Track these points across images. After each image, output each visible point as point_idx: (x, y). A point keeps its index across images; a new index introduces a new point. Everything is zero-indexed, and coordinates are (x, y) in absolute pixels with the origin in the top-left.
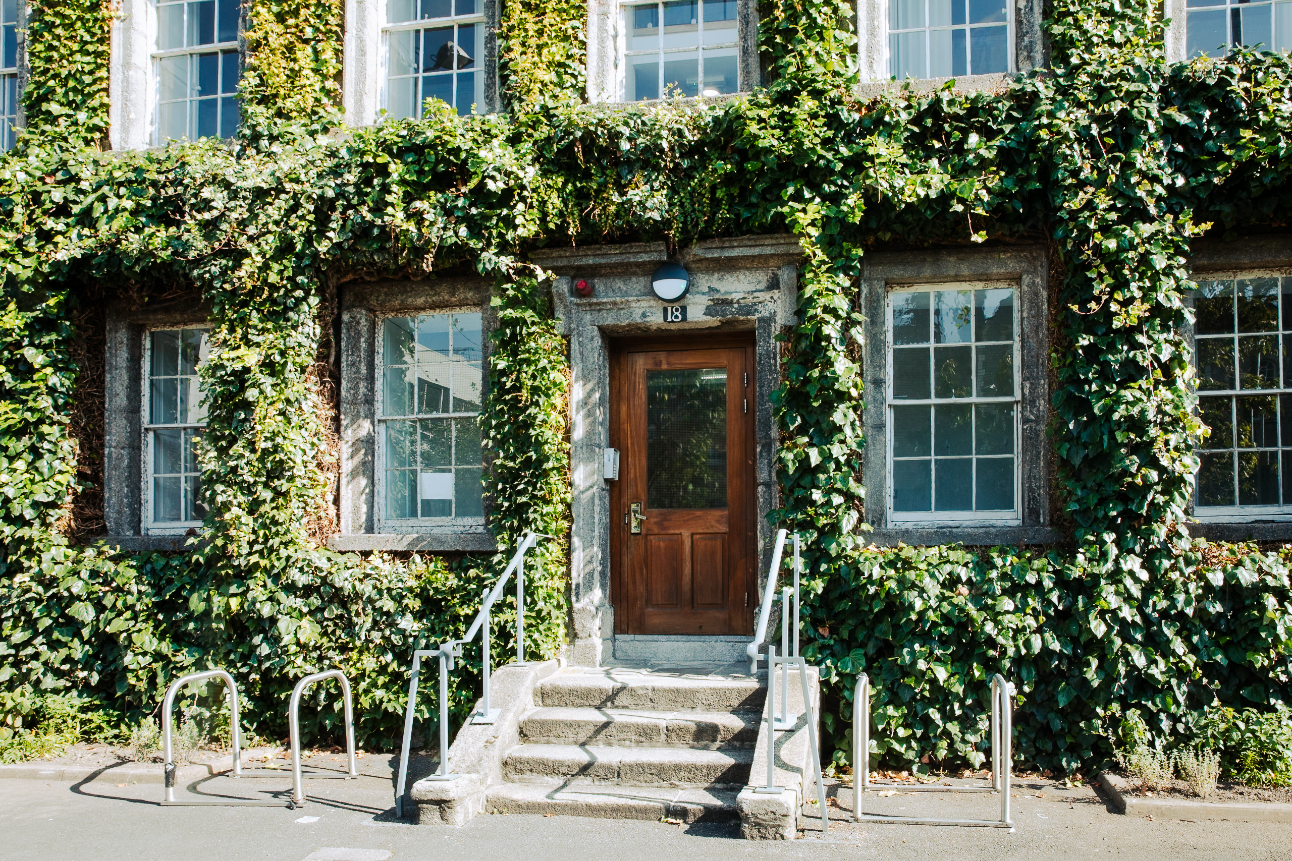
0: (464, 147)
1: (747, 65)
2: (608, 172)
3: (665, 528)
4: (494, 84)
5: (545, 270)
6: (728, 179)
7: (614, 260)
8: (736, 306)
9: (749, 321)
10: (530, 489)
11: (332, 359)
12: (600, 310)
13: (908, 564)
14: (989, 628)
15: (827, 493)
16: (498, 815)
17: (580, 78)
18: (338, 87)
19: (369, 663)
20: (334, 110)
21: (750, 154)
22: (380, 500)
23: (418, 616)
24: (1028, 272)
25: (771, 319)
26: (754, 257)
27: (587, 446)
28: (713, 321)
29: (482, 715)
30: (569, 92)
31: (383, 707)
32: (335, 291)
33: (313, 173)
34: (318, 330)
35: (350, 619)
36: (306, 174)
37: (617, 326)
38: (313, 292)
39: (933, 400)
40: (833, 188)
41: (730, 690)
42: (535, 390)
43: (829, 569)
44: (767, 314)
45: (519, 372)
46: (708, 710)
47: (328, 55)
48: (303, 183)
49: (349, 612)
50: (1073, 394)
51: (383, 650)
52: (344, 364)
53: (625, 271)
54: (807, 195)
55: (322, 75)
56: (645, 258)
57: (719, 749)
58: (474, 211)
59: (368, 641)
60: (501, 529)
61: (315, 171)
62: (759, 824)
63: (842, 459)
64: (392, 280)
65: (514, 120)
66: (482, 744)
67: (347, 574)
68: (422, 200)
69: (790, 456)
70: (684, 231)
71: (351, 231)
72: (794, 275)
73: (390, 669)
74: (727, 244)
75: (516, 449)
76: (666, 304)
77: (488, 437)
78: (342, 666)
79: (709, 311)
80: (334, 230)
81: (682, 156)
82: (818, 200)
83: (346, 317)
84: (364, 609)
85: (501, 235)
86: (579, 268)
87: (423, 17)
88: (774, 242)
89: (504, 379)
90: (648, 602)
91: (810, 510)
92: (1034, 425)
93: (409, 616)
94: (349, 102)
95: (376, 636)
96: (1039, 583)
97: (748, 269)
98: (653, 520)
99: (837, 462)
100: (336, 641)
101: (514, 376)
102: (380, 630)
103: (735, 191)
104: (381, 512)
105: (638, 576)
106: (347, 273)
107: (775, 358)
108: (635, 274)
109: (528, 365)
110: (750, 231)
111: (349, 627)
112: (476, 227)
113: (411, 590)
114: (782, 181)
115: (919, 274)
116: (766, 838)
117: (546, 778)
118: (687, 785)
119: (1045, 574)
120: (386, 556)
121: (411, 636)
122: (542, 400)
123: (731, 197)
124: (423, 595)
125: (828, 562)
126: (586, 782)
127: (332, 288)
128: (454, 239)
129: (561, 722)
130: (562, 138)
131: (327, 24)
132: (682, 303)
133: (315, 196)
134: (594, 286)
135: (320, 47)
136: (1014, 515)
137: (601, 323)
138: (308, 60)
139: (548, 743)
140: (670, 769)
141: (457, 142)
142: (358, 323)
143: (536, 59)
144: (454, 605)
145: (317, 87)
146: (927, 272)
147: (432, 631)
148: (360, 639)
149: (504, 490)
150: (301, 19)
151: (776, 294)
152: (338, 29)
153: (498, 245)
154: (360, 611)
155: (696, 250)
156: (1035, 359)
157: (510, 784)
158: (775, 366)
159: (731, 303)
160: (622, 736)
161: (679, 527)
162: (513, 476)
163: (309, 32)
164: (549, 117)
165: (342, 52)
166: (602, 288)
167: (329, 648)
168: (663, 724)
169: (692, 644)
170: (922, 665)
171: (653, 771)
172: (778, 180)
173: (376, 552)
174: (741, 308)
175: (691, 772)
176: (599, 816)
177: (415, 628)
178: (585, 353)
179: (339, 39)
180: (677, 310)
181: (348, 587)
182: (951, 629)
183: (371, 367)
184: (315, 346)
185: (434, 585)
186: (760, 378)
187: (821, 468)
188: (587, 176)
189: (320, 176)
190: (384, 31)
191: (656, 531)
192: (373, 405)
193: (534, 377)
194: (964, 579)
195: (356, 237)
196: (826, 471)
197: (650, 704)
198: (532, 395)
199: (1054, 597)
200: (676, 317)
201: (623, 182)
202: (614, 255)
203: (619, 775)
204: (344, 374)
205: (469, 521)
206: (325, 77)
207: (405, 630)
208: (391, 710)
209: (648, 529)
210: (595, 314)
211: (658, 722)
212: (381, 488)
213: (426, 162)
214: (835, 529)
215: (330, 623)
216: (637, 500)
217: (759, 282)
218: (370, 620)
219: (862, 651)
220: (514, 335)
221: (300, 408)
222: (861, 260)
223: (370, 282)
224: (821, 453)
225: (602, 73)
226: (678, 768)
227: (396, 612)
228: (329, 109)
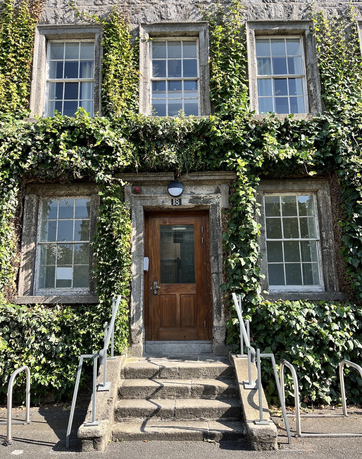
0: (93, 129)
1: (205, 105)
2: (151, 143)
3: (168, 292)
4: (99, 106)
5: (124, 182)
6: (202, 148)
7: (152, 179)
8: (202, 199)
9: (207, 205)
10: (116, 275)
11: (20, 216)
12: (144, 199)
13: (289, 309)
14: (331, 337)
15: (249, 277)
16: (119, 443)
17: (136, 106)
18: (28, 101)
19: (32, 360)
20: (26, 110)
21: (212, 139)
22: (37, 280)
23: (58, 335)
24: (321, 189)
25: (217, 205)
26: (210, 180)
27: (138, 256)
28: (192, 205)
29: (102, 386)
30: (131, 111)
31: (39, 382)
32: (25, 186)
33: (20, 135)
34: (17, 202)
35: (23, 338)
36: (18, 134)
37: (151, 206)
38: (17, 185)
39: (284, 239)
40: (247, 154)
41: (216, 368)
42: (119, 232)
43: (252, 310)
44: (215, 203)
45: (112, 224)
46: (205, 378)
47: (24, 88)
48: (16, 138)
49: (23, 335)
50: (352, 237)
51: (39, 353)
52: (25, 218)
53: (155, 184)
54: (237, 156)
55: (21, 96)
56: (165, 179)
57: (217, 399)
58: (94, 155)
59: (33, 348)
60: (100, 292)
61: (21, 134)
62: (262, 442)
63: (254, 263)
64: (50, 183)
65: (111, 120)
66: (106, 402)
67: (23, 315)
68: (72, 149)
69: (233, 261)
70: (184, 168)
71: (37, 160)
72: (228, 187)
73: (42, 362)
74: (200, 175)
75: (109, 257)
76: (173, 198)
77: (97, 252)
78: (18, 362)
79: (190, 201)
80: (30, 159)
81: (184, 138)
82: (240, 158)
83: (27, 198)
84: (31, 332)
85: (106, 166)
86: (136, 182)
87: (65, 78)
88: (219, 174)
89: (105, 227)
90: (161, 325)
91: (242, 285)
92: (328, 250)
93: (53, 335)
94: (32, 108)
95: (36, 346)
96: (348, 317)
97: (207, 185)
98: (163, 288)
99: (252, 264)
100: (15, 349)
101: (109, 226)
102: (38, 343)
103: (205, 154)
104: (37, 285)
105: (156, 314)
106: (31, 179)
107: (219, 221)
108: (159, 185)
109: (116, 221)
110: (210, 170)
111: (23, 342)
112: (95, 162)
113: (55, 322)
114: (224, 150)
115: (277, 189)
116: (265, 450)
117: (137, 419)
118: (208, 419)
119: (349, 313)
120: (43, 306)
121: (55, 345)
122: (122, 236)
123: (203, 156)
124: (61, 324)
125: (251, 307)
126: (158, 420)
127: (23, 185)
128: (86, 166)
129: (139, 387)
130: (133, 128)
131: (24, 75)
132: (179, 198)
133: (22, 144)
134: (141, 190)
135: (21, 84)
136: (320, 287)
137: (145, 205)
138: (15, 89)
139: (133, 398)
140: (200, 411)
141: (90, 126)
142: (32, 201)
143: (120, 97)
144: (77, 329)
145: (19, 100)
146: (281, 188)
147: (65, 342)
148: (28, 347)
149: (103, 275)
150: (12, 73)
151: (219, 195)
152: (29, 78)
153: (104, 170)
154: (30, 333)
155: (187, 176)
156: (327, 223)
157: (119, 423)
158: (220, 224)
159: (200, 198)
160: (170, 393)
161: (175, 291)
162: (108, 269)
163: (15, 78)
164: (127, 120)
165: (30, 87)
166: (145, 190)
167: (11, 353)
168: (190, 387)
169: (181, 345)
170: (301, 355)
171: (192, 412)
172: (223, 150)
173: (37, 305)
174: (204, 200)
175: (209, 412)
176: (172, 440)
177: (57, 341)
178: (138, 217)
179: (29, 82)
180: (177, 200)
181: (24, 321)
182: (313, 338)
183: (37, 220)
184: (15, 210)
185: (67, 320)
186: (213, 229)
187: (246, 266)
188: (143, 144)
189: (23, 136)
190: (47, 82)
191: (164, 293)
192: (36, 237)
193: (118, 226)
194: (314, 315)
195: (39, 163)
196: (248, 268)
197: (178, 376)
198: (118, 234)
199: (355, 323)
200: (177, 203)
201: (158, 147)
202: (152, 177)
203: (174, 415)
204: (24, 223)
205: (79, 289)
206: (22, 97)
207: (52, 342)
208: (43, 384)
209: (161, 293)
210: (142, 201)
211: (187, 386)
212: (37, 275)
213: (75, 133)
214: (253, 293)
215: (13, 340)
216: (156, 280)
217: (212, 190)
218: (34, 338)
219: (270, 348)
220: (109, 209)
221: (7, 237)
222: (259, 182)
223: (42, 183)
224: (245, 260)
225: (145, 105)
226: (204, 410)
227: (48, 334)
228: (23, 110)
